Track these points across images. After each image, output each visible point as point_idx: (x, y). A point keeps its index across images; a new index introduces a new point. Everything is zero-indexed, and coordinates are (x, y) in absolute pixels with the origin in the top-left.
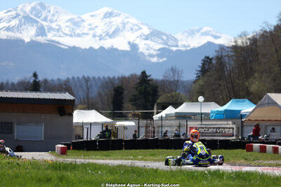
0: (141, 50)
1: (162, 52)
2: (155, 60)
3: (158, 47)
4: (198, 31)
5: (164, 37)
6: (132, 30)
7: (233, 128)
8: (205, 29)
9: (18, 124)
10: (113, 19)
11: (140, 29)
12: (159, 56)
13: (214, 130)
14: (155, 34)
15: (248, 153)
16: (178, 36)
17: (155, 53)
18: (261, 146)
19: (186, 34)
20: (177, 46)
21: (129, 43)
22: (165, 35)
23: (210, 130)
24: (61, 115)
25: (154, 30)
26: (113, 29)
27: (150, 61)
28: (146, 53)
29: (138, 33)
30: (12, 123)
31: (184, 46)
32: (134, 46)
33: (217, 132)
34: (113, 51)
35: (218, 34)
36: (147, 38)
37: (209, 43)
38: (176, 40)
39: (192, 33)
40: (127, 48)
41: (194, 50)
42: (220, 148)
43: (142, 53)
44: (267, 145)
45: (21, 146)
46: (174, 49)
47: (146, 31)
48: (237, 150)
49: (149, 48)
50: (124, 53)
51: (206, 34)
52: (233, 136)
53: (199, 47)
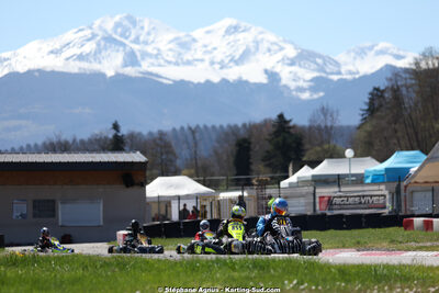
0: (284, 82)
1: (318, 83)
2: (306, 96)
3: (310, 75)
4: (371, 48)
5: (319, 61)
6: (269, 50)
7: (385, 196)
8: (382, 45)
9: (63, 203)
10: (240, 36)
11: (281, 49)
12: (313, 89)
13: (357, 199)
14: (304, 57)
15: (406, 233)
16: (341, 57)
17: (305, 85)
18: (425, 221)
19: (353, 54)
20: (339, 73)
21: (266, 71)
22: (320, 56)
23: (351, 200)
24: (127, 186)
25: (303, 50)
26: (241, 52)
27: (299, 99)
28: (293, 85)
29: (279, 56)
30: (54, 201)
31: (350, 73)
32: (273, 76)
33: (360, 203)
34: (241, 84)
35: (401, 53)
36: (292, 63)
37: (388, 67)
38: (337, 64)
39: (362, 52)
40: (263, 79)
41: (365, 78)
42: (367, 227)
43: (285, 86)
44: (435, 220)
45: (70, 236)
46: (335, 78)
47: (291, 52)
48: (391, 229)
49: (297, 78)
50: (259, 86)
51: (382, 52)
52: (384, 207)
53: (373, 74)
